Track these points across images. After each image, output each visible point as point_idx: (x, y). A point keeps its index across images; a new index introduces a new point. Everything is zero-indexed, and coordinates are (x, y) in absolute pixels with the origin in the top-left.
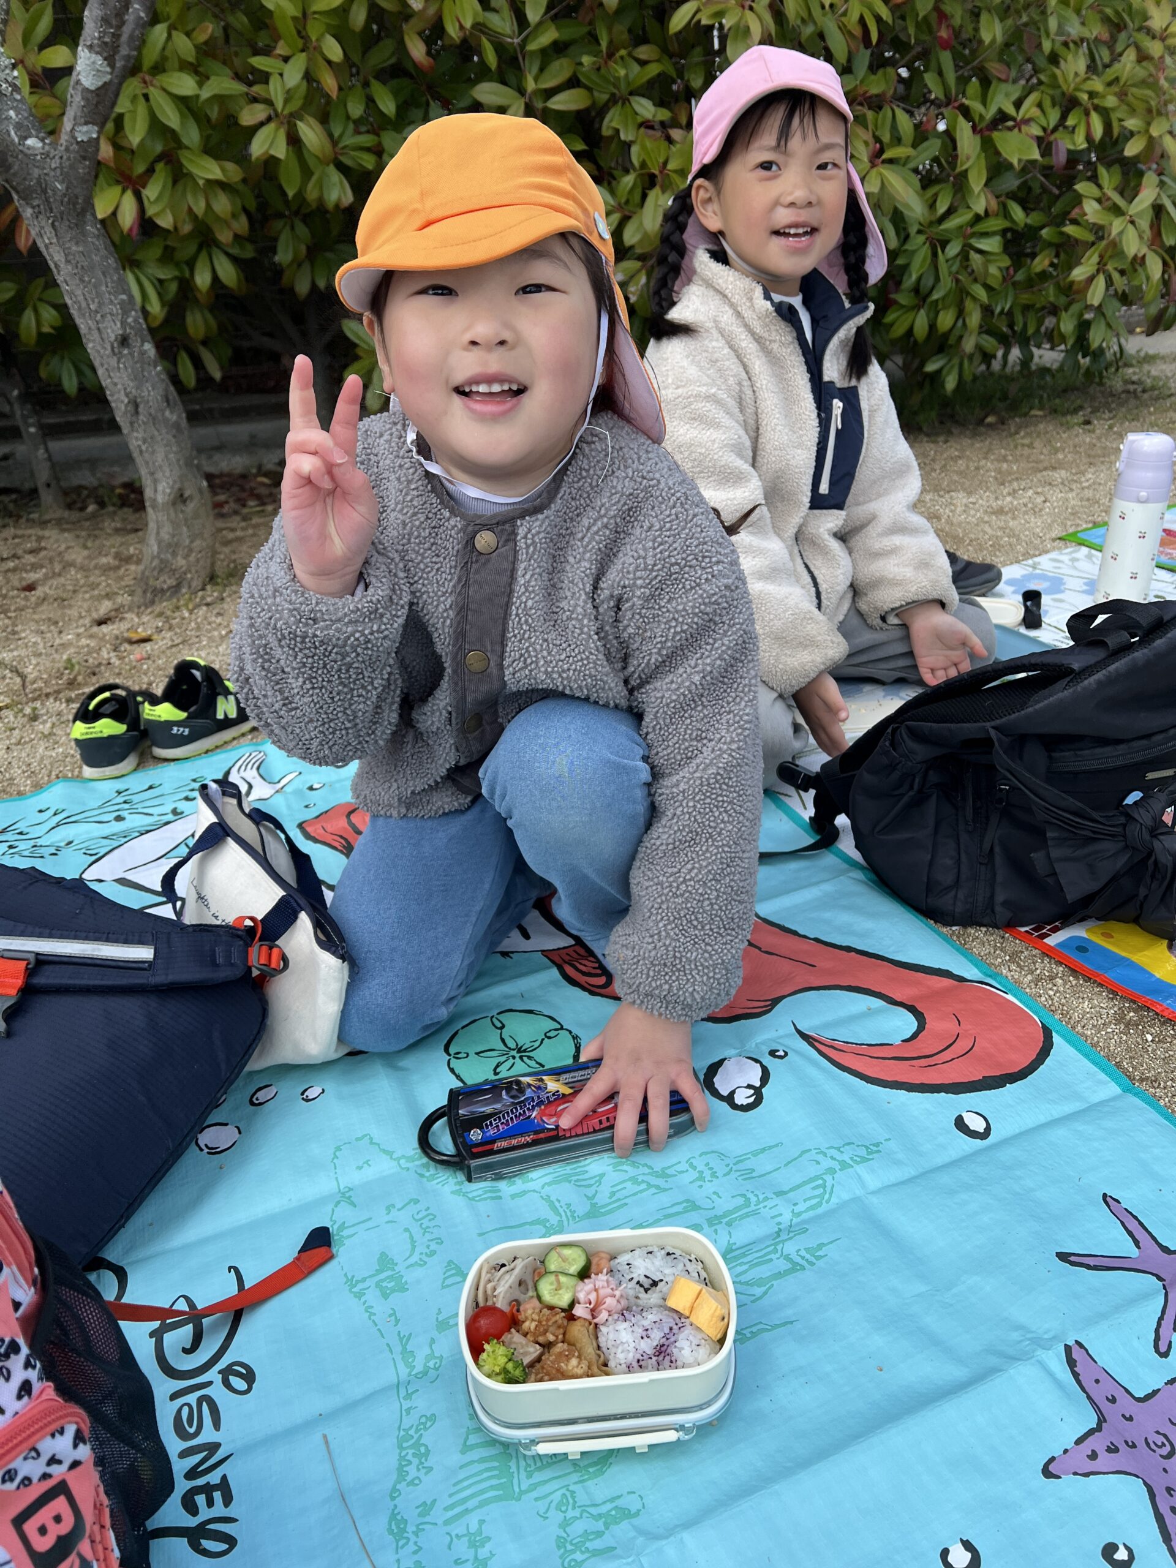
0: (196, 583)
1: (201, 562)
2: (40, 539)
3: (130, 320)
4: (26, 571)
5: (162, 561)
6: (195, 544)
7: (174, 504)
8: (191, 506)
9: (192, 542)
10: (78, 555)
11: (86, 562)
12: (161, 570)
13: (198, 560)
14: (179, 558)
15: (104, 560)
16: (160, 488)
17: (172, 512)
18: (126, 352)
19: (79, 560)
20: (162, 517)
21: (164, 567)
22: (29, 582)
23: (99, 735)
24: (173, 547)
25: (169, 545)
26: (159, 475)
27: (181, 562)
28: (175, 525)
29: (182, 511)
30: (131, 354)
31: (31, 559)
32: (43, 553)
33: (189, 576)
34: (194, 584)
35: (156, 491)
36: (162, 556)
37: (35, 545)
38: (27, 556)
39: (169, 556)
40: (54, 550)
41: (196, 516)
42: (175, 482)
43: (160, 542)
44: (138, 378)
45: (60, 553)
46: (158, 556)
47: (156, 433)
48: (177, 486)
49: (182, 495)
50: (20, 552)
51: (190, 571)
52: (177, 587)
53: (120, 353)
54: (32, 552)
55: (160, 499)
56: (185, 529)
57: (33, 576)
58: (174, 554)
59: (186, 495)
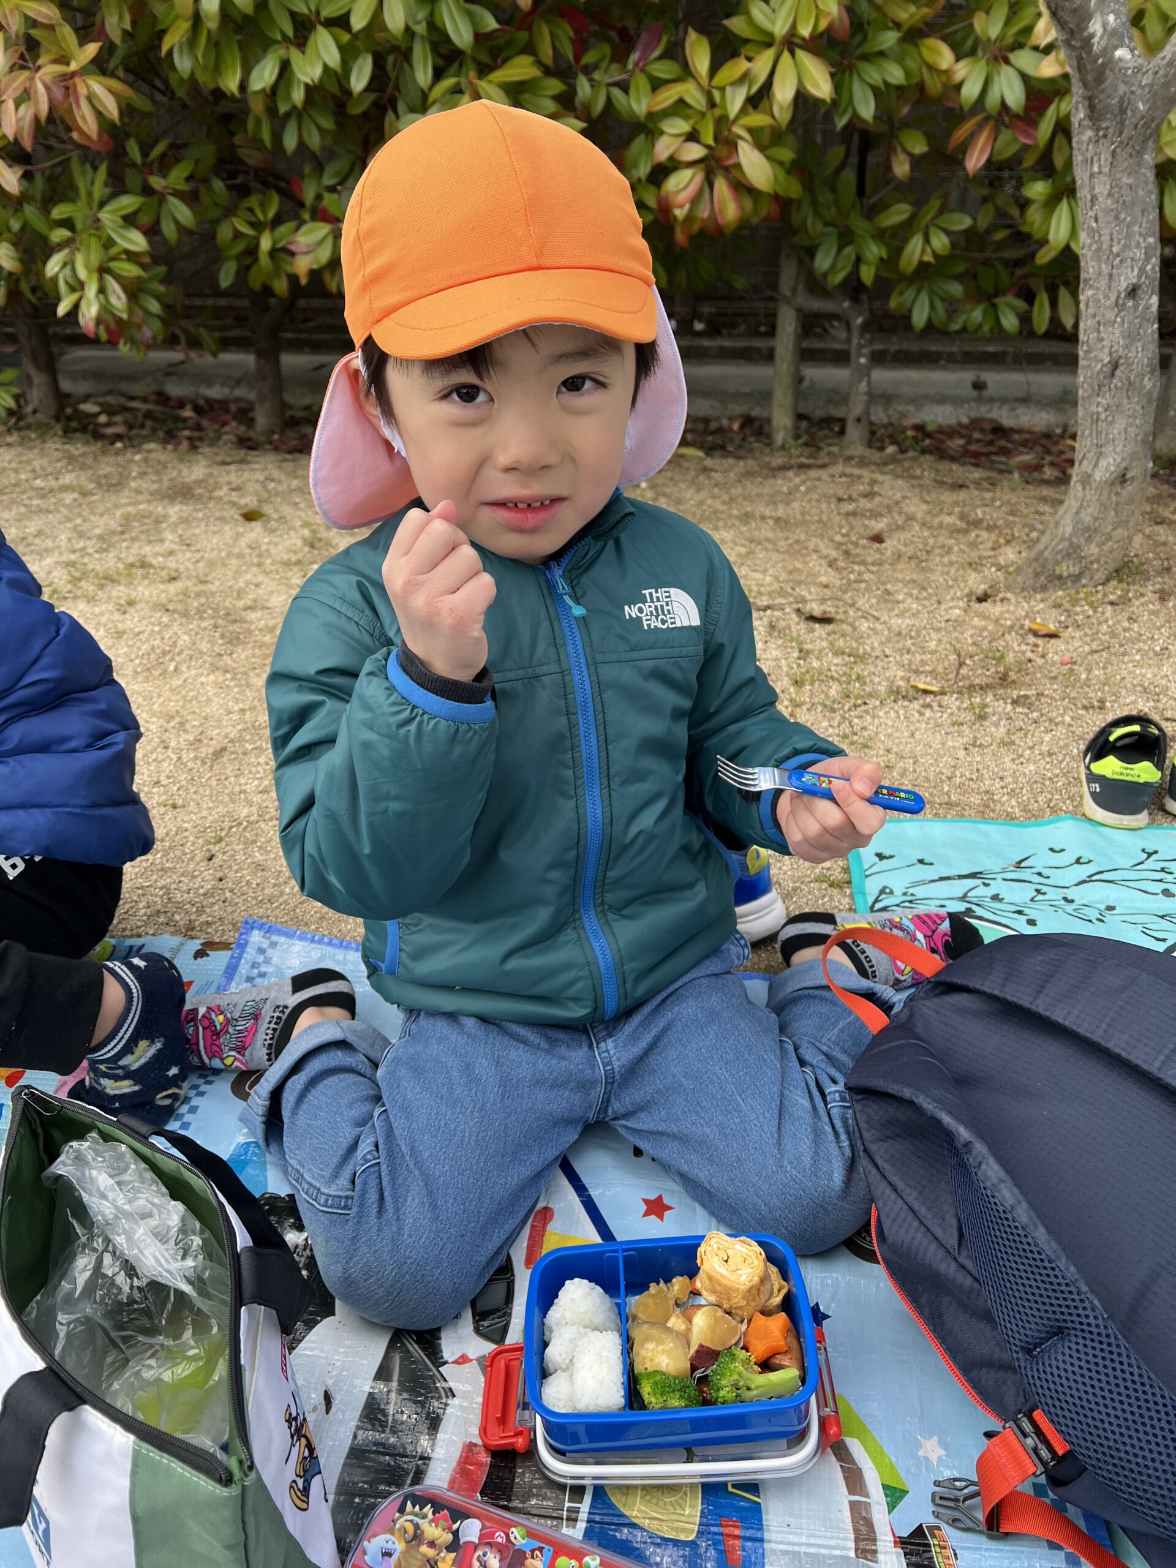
0: (1100, 576)
1: (1115, 554)
2: (873, 482)
3: (1149, 267)
4: (869, 518)
5: (1072, 545)
6: (1116, 533)
7: (1112, 484)
8: (1129, 488)
9: (1114, 529)
10: (916, 507)
11: (928, 518)
12: (1068, 555)
13: (1112, 551)
14: (1093, 545)
15: (948, 520)
16: (1103, 463)
17: (1105, 493)
18: (1130, 304)
19: (920, 515)
20: (1091, 495)
21: (1073, 552)
22: (875, 532)
23: (1136, 779)
24: (1090, 532)
25: (1088, 529)
26: (1108, 449)
27: (1093, 550)
28: (1104, 507)
29: (1117, 494)
30: (1135, 308)
31: (864, 503)
32: (877, 499)
33: (1095, 566)
34: (1097, 576)
35: (1096, 465)
36: (1074, 540)
37: (867, 488)
38: (863, 501)
39: (1083, 541)
40: (890, 498)
41: (1130, 500)
42: (1123, 459)
43: (1076, 523)
44: (1131, 337)
45: (897, 503)
46: (1070, 540)
47: (1125, 401)
48: (1123, 465)
49: (1124, 476)
50: (855, 495)
51: (1098, 561)
52: (1077, 578)
53: (1124, 304)
54: (866, 496)
55: (1098, 475)
56: (1112, 513)
57: (879, 525)
58: (1089, 540)
59: (1128, 476)
